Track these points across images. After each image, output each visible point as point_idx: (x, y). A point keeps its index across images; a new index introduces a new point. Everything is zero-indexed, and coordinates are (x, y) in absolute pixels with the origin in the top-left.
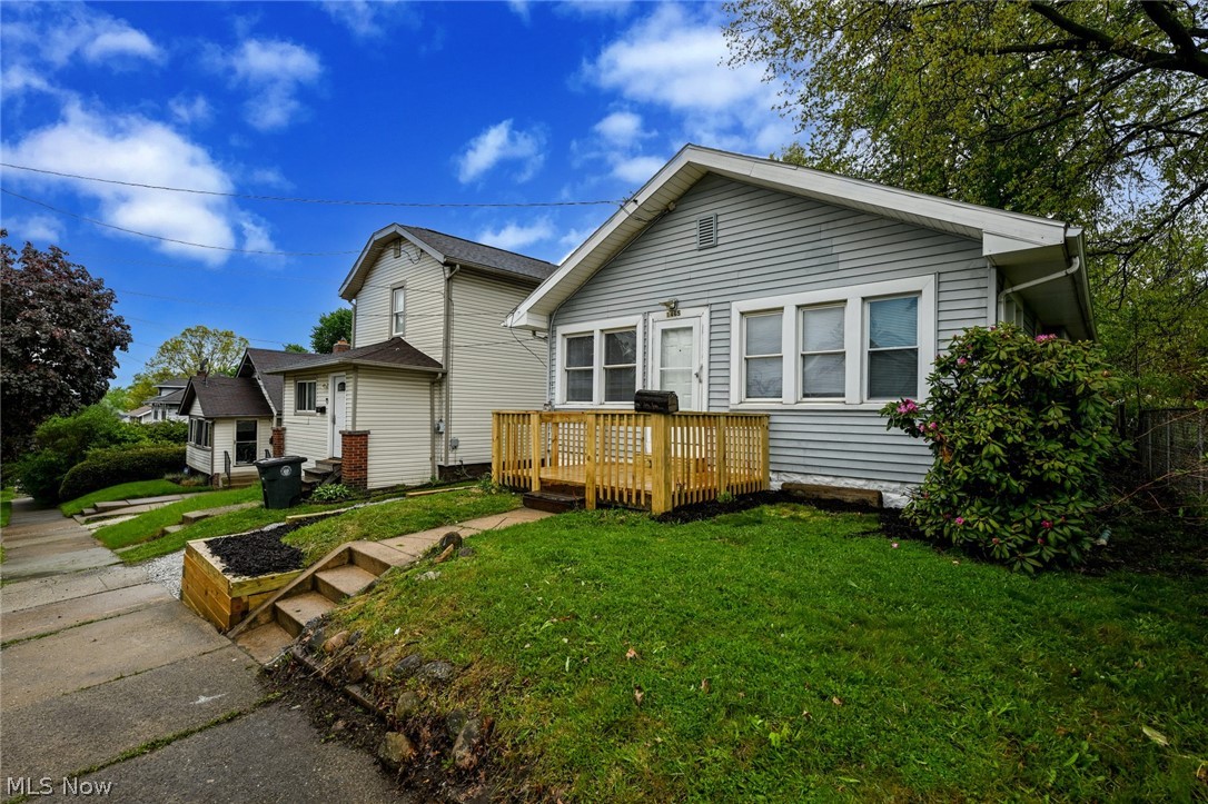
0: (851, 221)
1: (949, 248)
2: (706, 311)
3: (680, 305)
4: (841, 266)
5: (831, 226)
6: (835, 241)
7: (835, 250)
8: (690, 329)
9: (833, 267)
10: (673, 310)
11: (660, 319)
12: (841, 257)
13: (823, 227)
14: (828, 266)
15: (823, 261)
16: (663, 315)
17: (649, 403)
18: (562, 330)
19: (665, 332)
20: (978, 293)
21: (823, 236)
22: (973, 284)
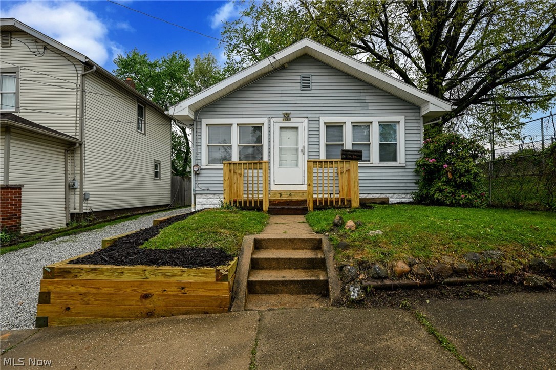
0: (373, 90)
1: (407, 107)
2: (306, 120)
3: (291, 115)
4: (370, 108)
5: (365, 91)
6: (367, 98)
7: (367, 101)
8: (297, 128)
9: (366, 108)
10: (287, 118)
11: (278, 122)
12: (369, 105)
13: (362, 91)
14: (364, 107)
15: (362, 105)
16: (281, 119)
17: (352, 155)
18: (205, 122)
19: (281, 128)
20: (417, 125)
21: (362, 94)
22: (415, 121)
